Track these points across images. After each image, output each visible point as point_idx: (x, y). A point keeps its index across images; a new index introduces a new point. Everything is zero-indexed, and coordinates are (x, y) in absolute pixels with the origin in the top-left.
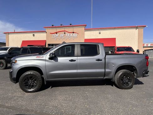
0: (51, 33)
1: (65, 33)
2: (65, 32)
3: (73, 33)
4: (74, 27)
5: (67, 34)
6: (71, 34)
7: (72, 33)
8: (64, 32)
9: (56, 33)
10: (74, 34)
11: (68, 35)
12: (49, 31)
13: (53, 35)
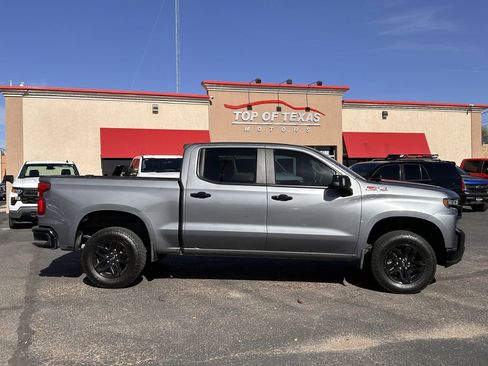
0: (226, 106)
1: (279, 109)
2: (281, 105)
3: (308, 109)
4: (310, 92)
5: (286, 114)
6: (304, 115)
7: (304, 112)
9: (249, 107)
10: (310, 113)
11: (291, 116)
12: (220, 96)
13: (237, 112)
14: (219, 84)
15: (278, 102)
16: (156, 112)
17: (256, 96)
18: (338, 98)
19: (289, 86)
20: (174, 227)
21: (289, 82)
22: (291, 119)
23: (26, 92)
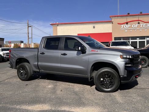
0: (118, 24)
1: (139, 23)
2: (139, 22)
5: (142, 25)
6: (148, 24)
9: (127, 23)
11: (144, 25)
12: (116, 20)
13: (122, 25)
14: (115, 17)
15: (139, 20)
16: (94, 28)
17: (129, 19)
19: (141, 14)
20: (36, 63)
21: (141, 13)
23: (58, 25)
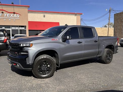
3: (14, 13)
4: (15, 7)
6: (12, 15)
8: (2, 11)
10: (15, 15)
11: (8, 15)
18: (26, 10)
22: (7, 16)
